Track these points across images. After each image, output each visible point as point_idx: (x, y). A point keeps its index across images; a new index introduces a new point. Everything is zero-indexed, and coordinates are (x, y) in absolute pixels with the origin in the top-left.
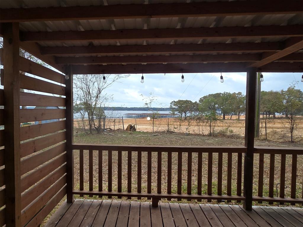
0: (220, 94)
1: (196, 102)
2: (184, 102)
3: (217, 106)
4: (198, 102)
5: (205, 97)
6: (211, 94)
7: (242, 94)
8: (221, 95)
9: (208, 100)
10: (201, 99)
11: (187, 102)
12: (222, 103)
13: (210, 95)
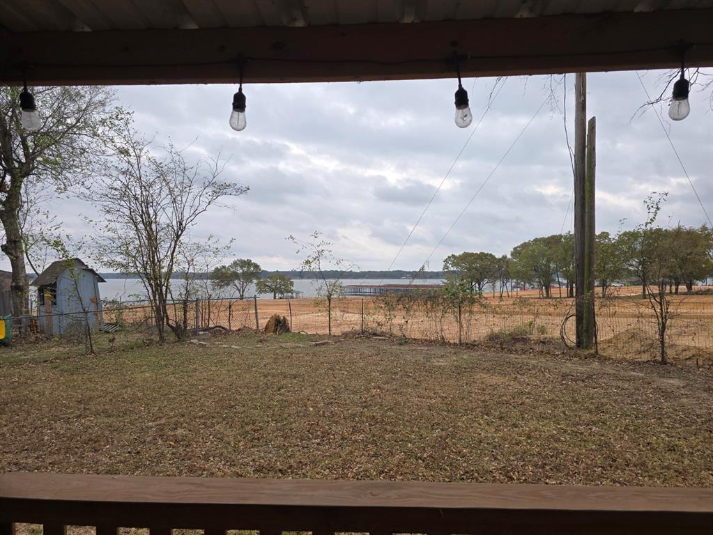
0: (561, 236)
1: (505, 257)
2: (475, 256)
3: (555, 266)
4: (509, 256)
5: (525, 245)
6: (538, 237)
7: (610, 237)
8: (563, 240)
9: (533, 251)
10: (515, 249)
11: (483, 257)
12: (565, 259)
13: (536, 240)
